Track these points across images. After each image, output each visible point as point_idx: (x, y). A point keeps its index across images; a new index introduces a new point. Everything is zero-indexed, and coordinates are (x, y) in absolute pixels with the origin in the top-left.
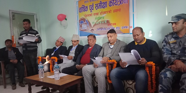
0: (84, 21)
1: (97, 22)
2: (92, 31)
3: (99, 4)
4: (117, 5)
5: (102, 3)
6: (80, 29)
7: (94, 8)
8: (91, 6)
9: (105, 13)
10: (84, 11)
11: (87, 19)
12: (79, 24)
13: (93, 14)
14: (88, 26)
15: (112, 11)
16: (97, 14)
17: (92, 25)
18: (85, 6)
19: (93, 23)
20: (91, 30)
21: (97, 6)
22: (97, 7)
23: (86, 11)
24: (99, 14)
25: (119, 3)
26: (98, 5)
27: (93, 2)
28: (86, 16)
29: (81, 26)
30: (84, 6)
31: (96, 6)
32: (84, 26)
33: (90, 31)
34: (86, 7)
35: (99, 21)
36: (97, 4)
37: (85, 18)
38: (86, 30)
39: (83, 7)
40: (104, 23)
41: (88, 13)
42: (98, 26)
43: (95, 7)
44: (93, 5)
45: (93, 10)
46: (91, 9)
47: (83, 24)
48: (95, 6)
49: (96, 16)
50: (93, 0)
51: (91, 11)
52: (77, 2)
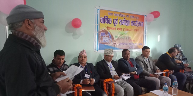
0: (106, 34)
1: (120, 36)
2: (114, 45)
3: (123, 20)
4: (137, 26)
5: (125, 21)
6: (100, 42)
7: (118, 23)
8: (115, 19)
9: (127, 30)
10: (107, 23)
11: (109, 32)
12: (100, 36)
13: (116, 29)
14: (110, 40)
15: (133, 30)
16: (121, 29)
17: (115, 39)
19: (116, 37)
20: (113, 44)
21: (121, 22)
22: (120, 23)
23: (109, 23)
24: (122, 30)
25: (138, 25)
26: (122, 21)
27: (118, 17)
28: (109, 28)
29: (101, 39)
30: (107, 17)
31: (120, 22)
32: (106, 39)
33: (112, 45)
34: (110, 19)
35: (122, 36)
36: (121, 20)
37: (108, 30)
38: (107, 43)
39: (106, 19)
40: (127, 39)
41: (112, 25)
42: (121, 41)
43: (119, 22)
44: (117, 20)
45: (117, 24)
46: (115, 23)
47: (104, 36)
48: (119, 21)
49: (119, 31)
50: (117, 15)
51: (115, 25)
52: (98, 10)
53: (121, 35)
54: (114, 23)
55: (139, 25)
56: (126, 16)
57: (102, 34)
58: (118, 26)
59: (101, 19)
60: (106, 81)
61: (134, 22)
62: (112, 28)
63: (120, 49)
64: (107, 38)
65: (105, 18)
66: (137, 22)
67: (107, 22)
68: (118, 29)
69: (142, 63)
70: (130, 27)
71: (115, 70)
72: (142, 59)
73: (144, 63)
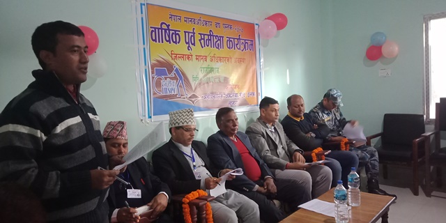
0: (170, 72)
1: (204, 77)
2: (193, 100)
3: (208, 35)
4: (240, 49)
5: (213, 36)
6: (154, 94)
7: (197, 43)
8: (189, 33)
9: (220, 59)
10: (169, 41)
11: (177, 67)
12: (153, 78)
13: (194, 57)
14: (180, 86)
15: (233, 60)
16: (205, 58)
17: (193, 84)
18: (170, 28)
19: (195, 79)
20: (190, 97)
21: (204, 39)
22: (202, 41)
23: (175, 42)
24: (208, 59)
25: (242, 47)
26: (206, 37)
27: (196, 26)
28: (176, 56)
29: (158, 84)
30: (168, 26)
31: (202, 39)
32: (169, 86)
33: (186, 99)
34: (175, 31)
35: (208, 76)
36: (204, 35)
37: (173, 62)
38: (174, 96)
39: (165, 30)
40: (220, 82)
41: (181, 48)
42: (209, 89)
43: (200, 40)
44: (194, 34)
45: (194, 44)
46: (190, 43)
47: (166, 78)
48: (198, 37)
49: (201, 63)
50: (192, 20)
51: (189, 46)
52: (141, 4)
53: (208, 73)
54: (187, 43)
55: (245, 47)
56: (214, 24)
57: (160, 73)
58: (197, 50)
59: (152, 31)
60: (188, 198)
61: (234, 39)
62: (183, 56)
63: (208, 109)
64: (172, 81)
65: (162, 29)
66: (239, 39)
67: (168, 39)
68: (198, 58)
69: (263, 140)
70: (224, 51)
71: (205, 166)
72: (261, 128)
73: (269, 139)
